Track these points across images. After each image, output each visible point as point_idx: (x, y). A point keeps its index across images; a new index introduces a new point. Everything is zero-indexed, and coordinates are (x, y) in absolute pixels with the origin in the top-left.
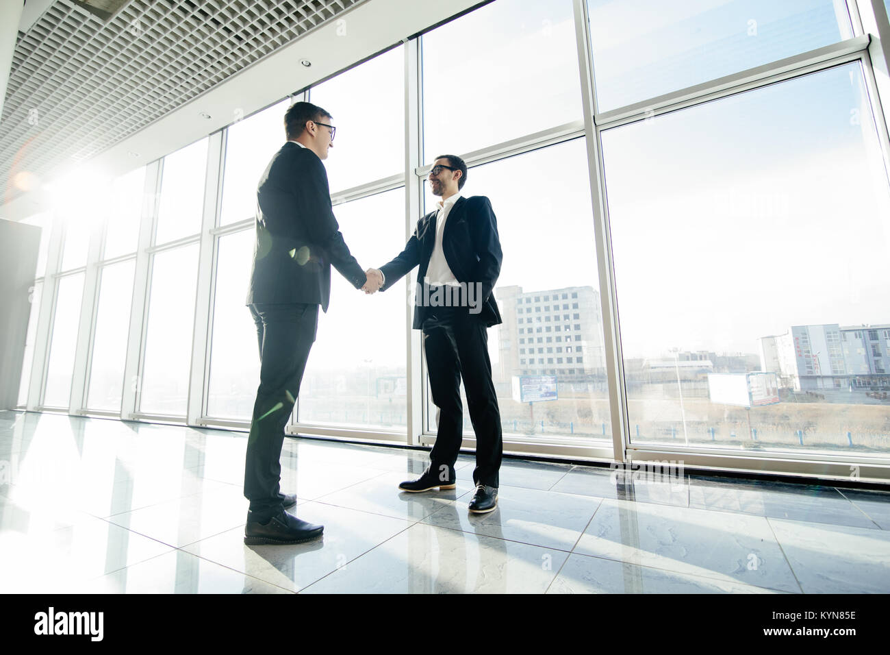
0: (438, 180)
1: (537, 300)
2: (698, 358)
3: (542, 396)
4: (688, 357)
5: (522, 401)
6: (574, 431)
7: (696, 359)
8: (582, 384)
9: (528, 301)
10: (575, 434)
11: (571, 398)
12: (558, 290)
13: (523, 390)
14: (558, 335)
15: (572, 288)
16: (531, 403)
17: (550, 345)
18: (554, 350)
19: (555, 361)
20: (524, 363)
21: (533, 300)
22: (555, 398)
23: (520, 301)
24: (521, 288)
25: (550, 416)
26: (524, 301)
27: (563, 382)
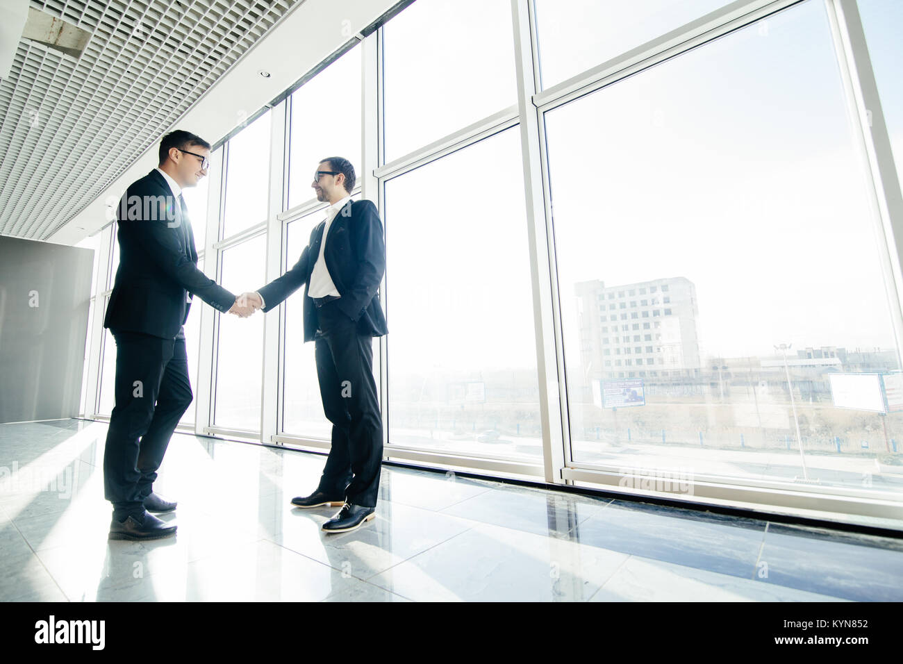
0: (320, 187)
1: (621, 295)
2: (823, 355)
3: (627, 401)
4: (809, 354)
5: (603, 406)
6: (666, 441)
7: (820, 357)
8: (677, 387)
9: (611, 296)
10: (667, 443)
11: (665, 402)
12: (645, 283)
13: (605, 395)
14: (647, 334)
15: (661, 280)
16: (615, 409)
17: (638, 344)
18: (643, 350)
19: (645, 362)
20: (610, 365)
21: (616, 296)
22: (643, 403)
23: (602, 297)
24: (602, 283)
25: (640, 424)
26: (606, 297)
27: (655, 385)
